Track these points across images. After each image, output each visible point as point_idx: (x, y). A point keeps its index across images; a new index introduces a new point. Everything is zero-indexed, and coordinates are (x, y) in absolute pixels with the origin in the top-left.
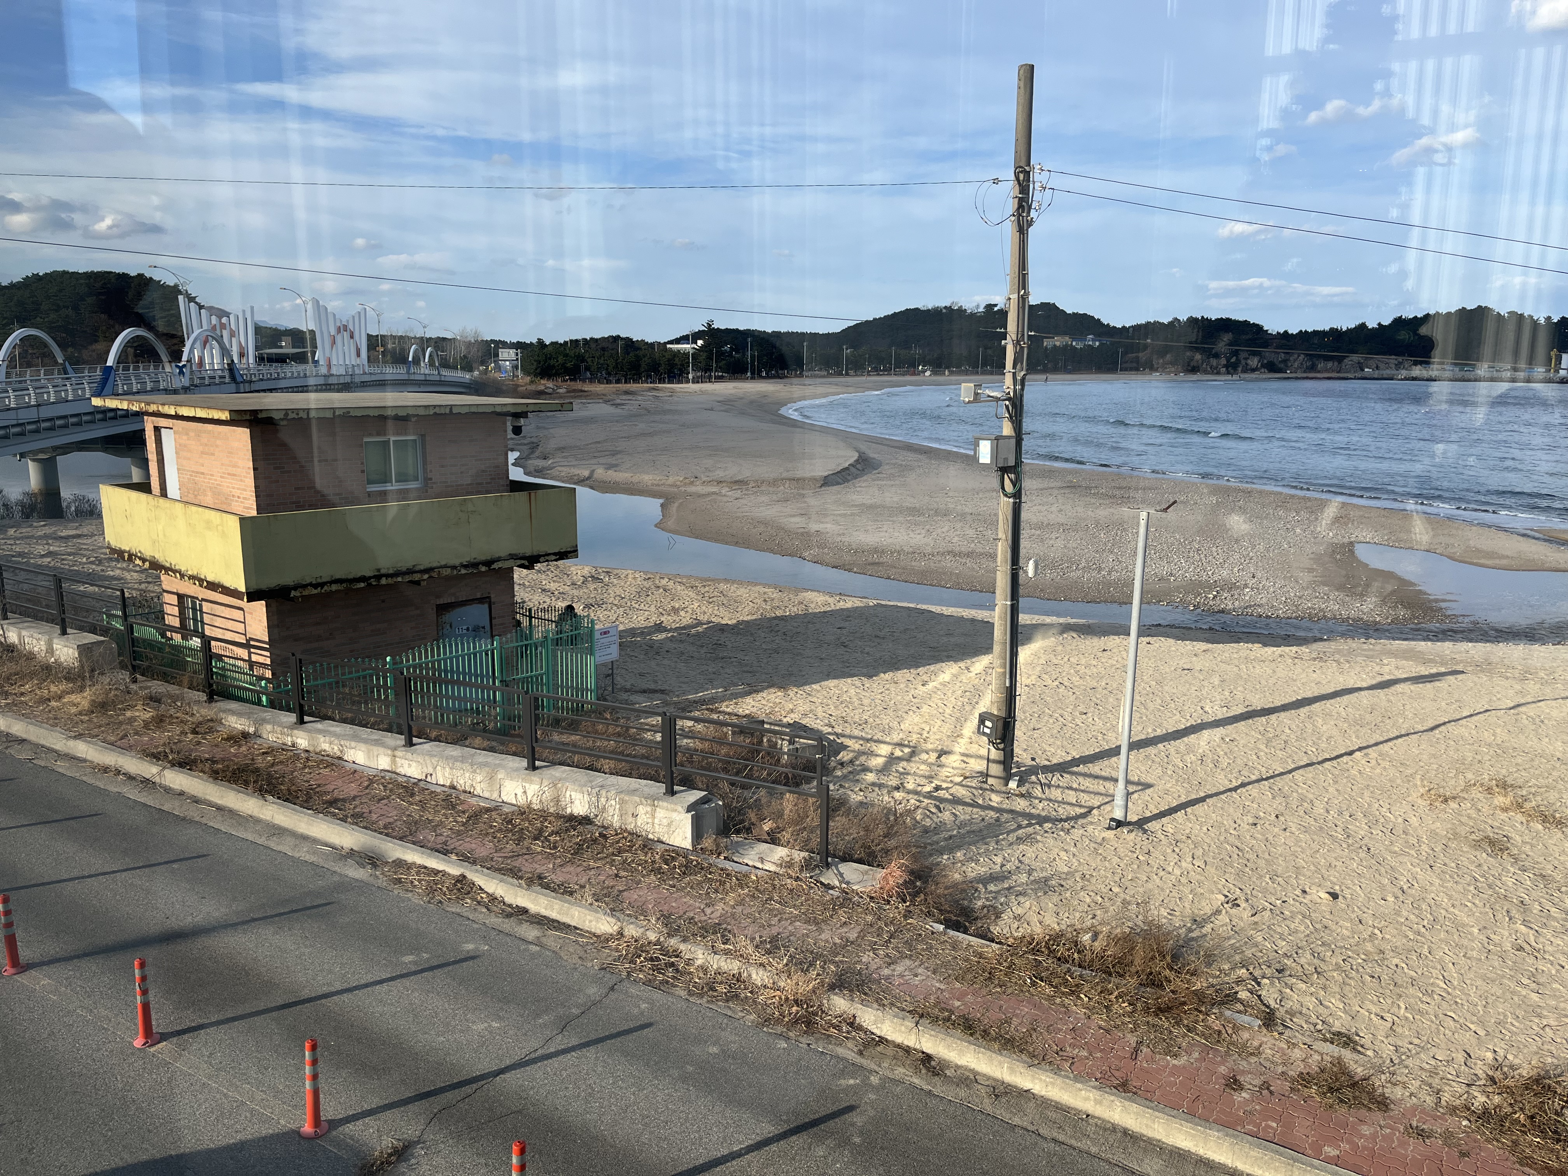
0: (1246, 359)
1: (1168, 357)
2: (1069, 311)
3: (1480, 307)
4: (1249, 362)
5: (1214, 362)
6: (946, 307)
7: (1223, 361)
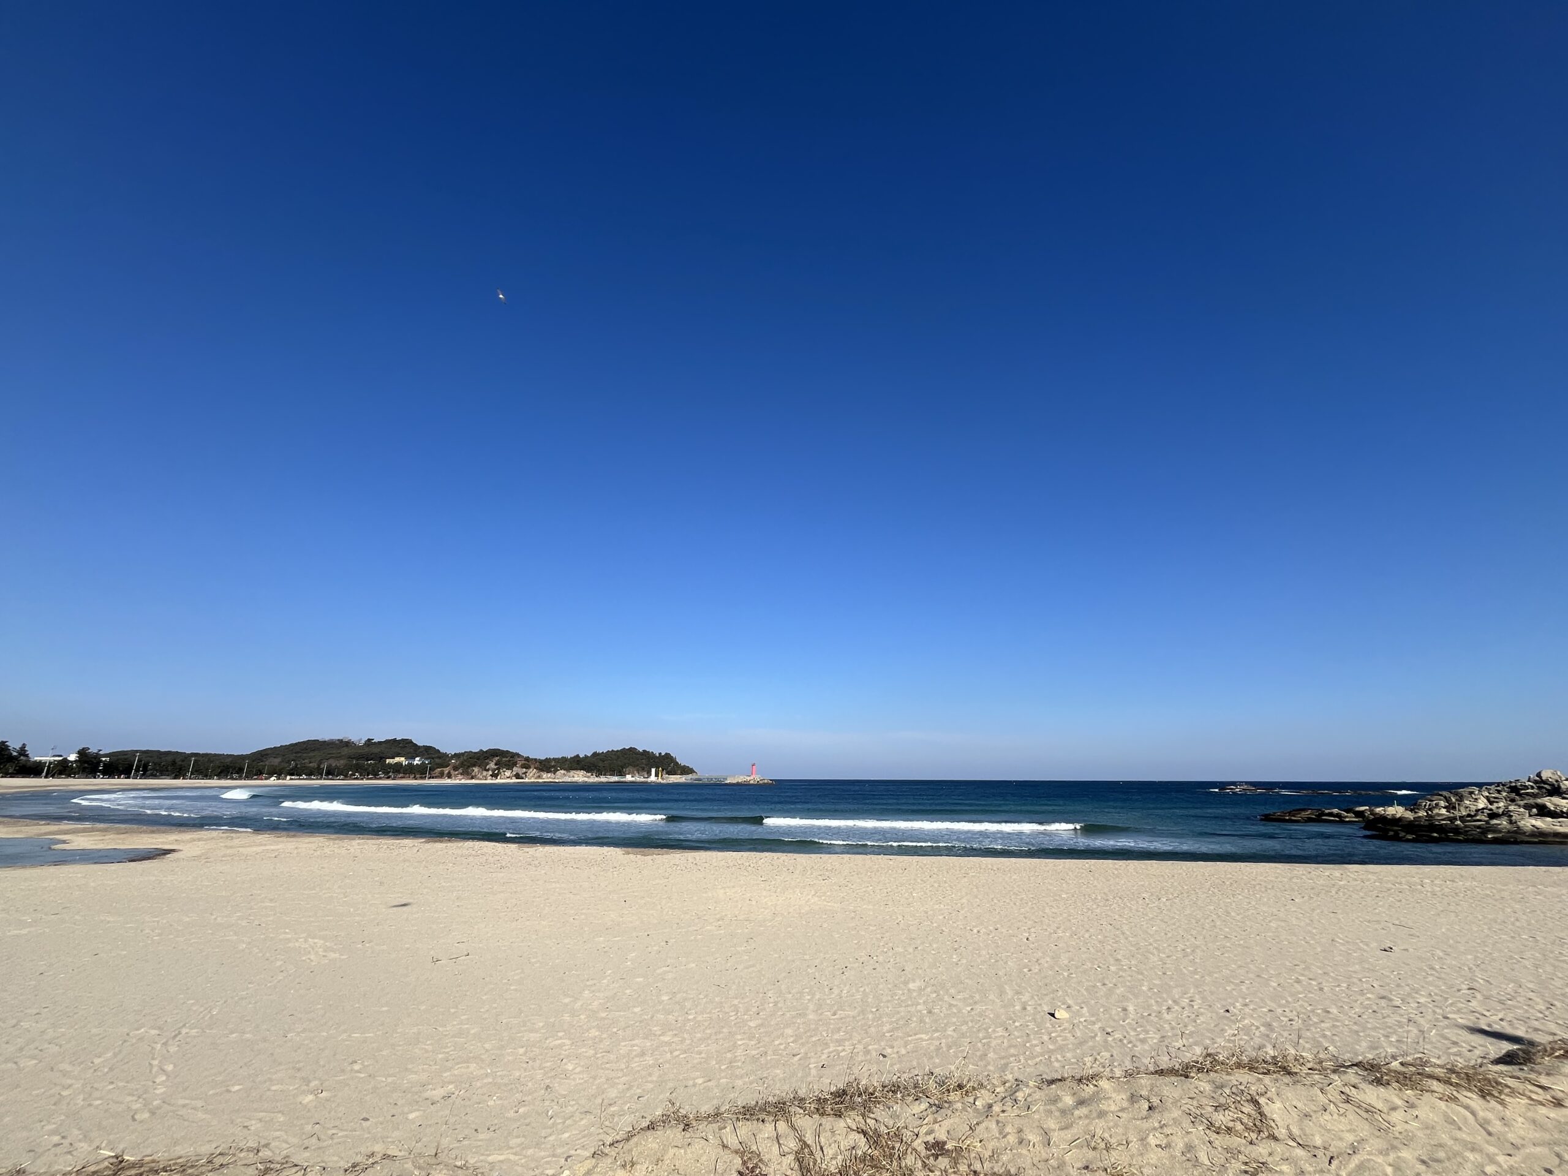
0: (504, 772)
1: (461, 771)
2: (420, 744)
3: (631, 748)
4: (506, 773)
5: (485, 773)
6: (338, 740)
7: (490, 773)
